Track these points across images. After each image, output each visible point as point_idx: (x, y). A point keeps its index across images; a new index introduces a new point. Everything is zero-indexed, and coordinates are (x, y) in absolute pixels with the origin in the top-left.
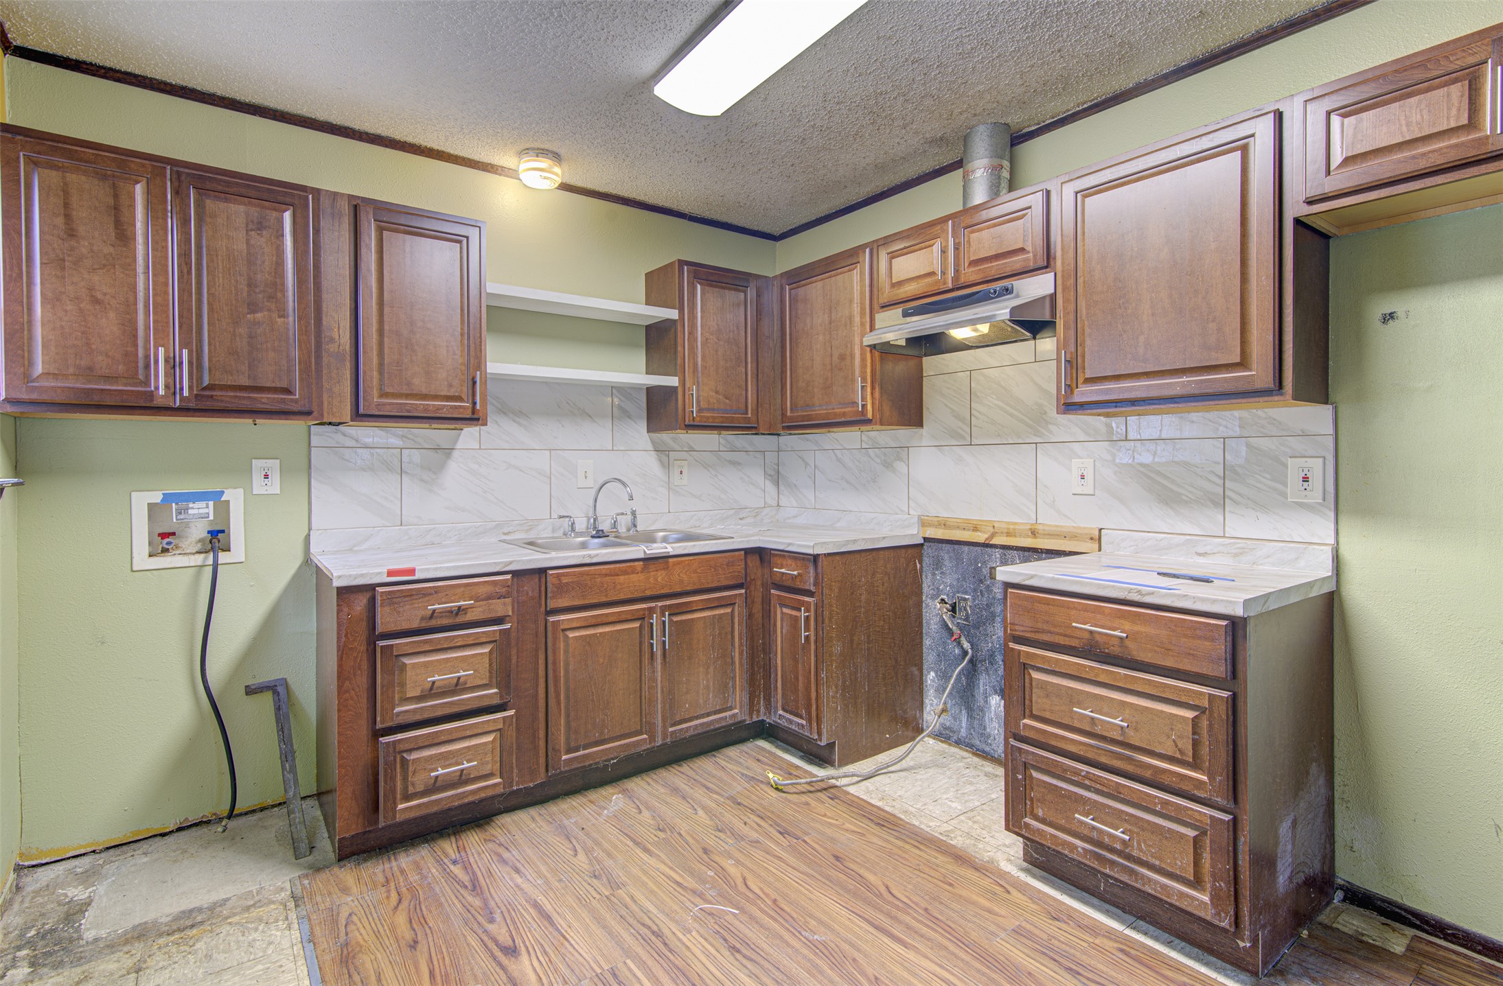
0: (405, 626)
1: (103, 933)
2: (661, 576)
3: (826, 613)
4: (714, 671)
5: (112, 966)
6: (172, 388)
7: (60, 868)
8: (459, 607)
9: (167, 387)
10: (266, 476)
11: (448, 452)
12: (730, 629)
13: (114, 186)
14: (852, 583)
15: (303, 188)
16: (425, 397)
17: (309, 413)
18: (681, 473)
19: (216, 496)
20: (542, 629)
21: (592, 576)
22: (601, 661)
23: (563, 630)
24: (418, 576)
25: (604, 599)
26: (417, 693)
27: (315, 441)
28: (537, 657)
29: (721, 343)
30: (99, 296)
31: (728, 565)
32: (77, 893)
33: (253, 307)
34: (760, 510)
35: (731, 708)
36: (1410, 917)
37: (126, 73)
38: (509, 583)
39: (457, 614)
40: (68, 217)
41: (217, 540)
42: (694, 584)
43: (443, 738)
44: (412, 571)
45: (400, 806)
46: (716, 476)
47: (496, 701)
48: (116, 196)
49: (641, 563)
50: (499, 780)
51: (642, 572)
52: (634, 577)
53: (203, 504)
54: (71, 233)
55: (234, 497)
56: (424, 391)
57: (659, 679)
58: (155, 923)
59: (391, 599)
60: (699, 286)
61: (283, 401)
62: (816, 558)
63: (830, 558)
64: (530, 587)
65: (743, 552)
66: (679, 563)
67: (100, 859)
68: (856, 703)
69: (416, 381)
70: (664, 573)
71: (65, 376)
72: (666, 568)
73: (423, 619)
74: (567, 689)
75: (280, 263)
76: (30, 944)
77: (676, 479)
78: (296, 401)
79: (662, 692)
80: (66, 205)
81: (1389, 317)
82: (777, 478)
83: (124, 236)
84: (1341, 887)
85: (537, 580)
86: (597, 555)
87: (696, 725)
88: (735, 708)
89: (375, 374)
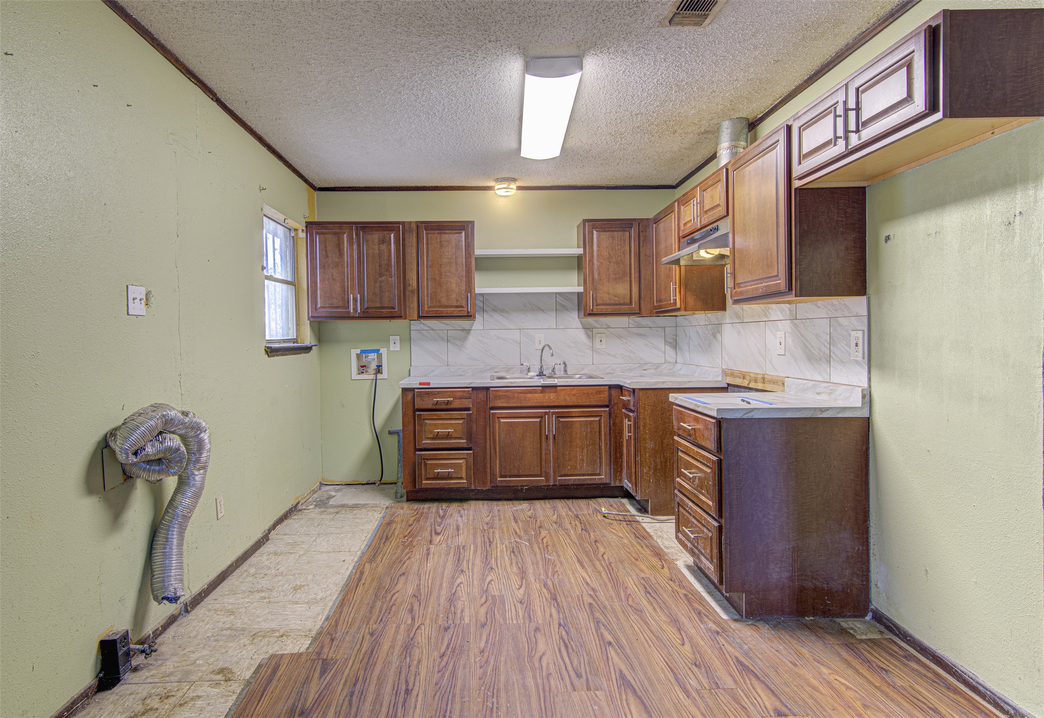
0: (426, 407)
1: (334, 503)
2: (552, 396)
3: (642, 423)
4: (587, 452)
5: (332, 511)
6: (355, 309)
7: (332, 487)
8: (448, 401)
9: (354, 309)
10: (395, 343)
11: (468, 331)
12: (598, 430)
13: (338, 237)
14: (662, 407)
15: (399, 223)
16: (447, 307)
17: (401, 317)
18: (601, 341)
19: (377, 351)
20: (488, 416)
21: (514, 392)
22: (518, 435)
23: (498, 418)
24: (431, 386)
25: (519, 405)
26: (431, 436)
27: (413, 327)
28: (486, 429)
29: (612, 264)
30: (334, 277)
31: (596, 393)
32: (333, 493)
33: (381, 275)
34: (660, 365)
35: (599, 475)
36: (895, 629)
37: (348, 187)
38: (471, 392)
39: (447, 404)
40: (326, 250)
41: (379, 370)
42: (573, 402)
43: (441, 457)
44: (429, 384)
45: (424, 482)
46: (626, 343)
47: (465, 446)
48: (339, 240)
49: (541, 388)
50: (465, 481)
51: (541, 393)
52: (537, 395)
53: (373, 354)
54: (327, 256)
55: (383, 351)
56: (446, 304)
57: (551, 450)
58: (347, 504)
59: (421, 395)
60: (595, 232)
61: (391, 312)
62: (634, 390)
63: (644, 392)
64: (481, 395)
65: (607, 387)
66: (563, 390)
67: (343, 487)
68: (666, 480)
69: (443, 300)
70: (554, 394)
71: (326, 307)
72: (556, 392)
73: (433, 404)
74: (500, 447)
75: (390, 256)
76: (317, 502)
77: (598, 345)
78: (396, 312)
79: (553, 457)
80: (326, 247)
81: (888, 238)
82: (675, 345)
83: (341, 254)
84: (872, 611)
85: (485, 392)
86: (515, 382)
87: (575, 479)
88: (602, 475)
89: (426, 298)
